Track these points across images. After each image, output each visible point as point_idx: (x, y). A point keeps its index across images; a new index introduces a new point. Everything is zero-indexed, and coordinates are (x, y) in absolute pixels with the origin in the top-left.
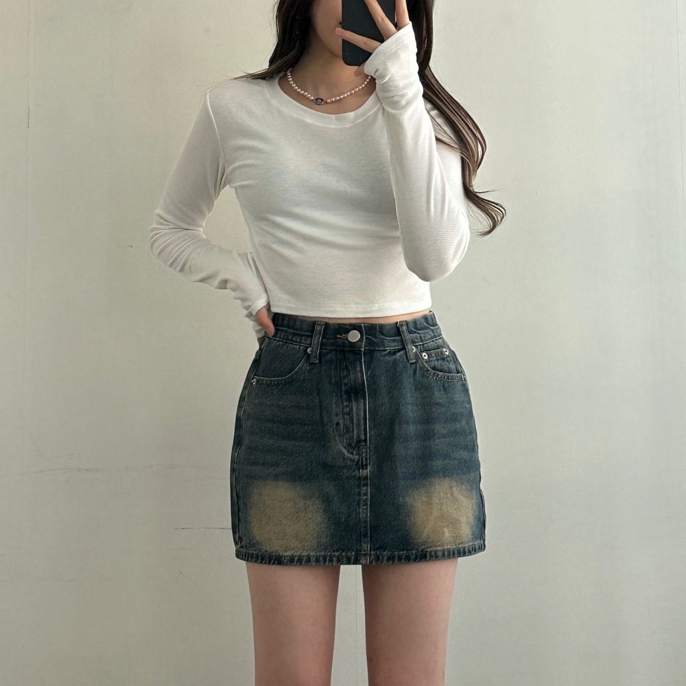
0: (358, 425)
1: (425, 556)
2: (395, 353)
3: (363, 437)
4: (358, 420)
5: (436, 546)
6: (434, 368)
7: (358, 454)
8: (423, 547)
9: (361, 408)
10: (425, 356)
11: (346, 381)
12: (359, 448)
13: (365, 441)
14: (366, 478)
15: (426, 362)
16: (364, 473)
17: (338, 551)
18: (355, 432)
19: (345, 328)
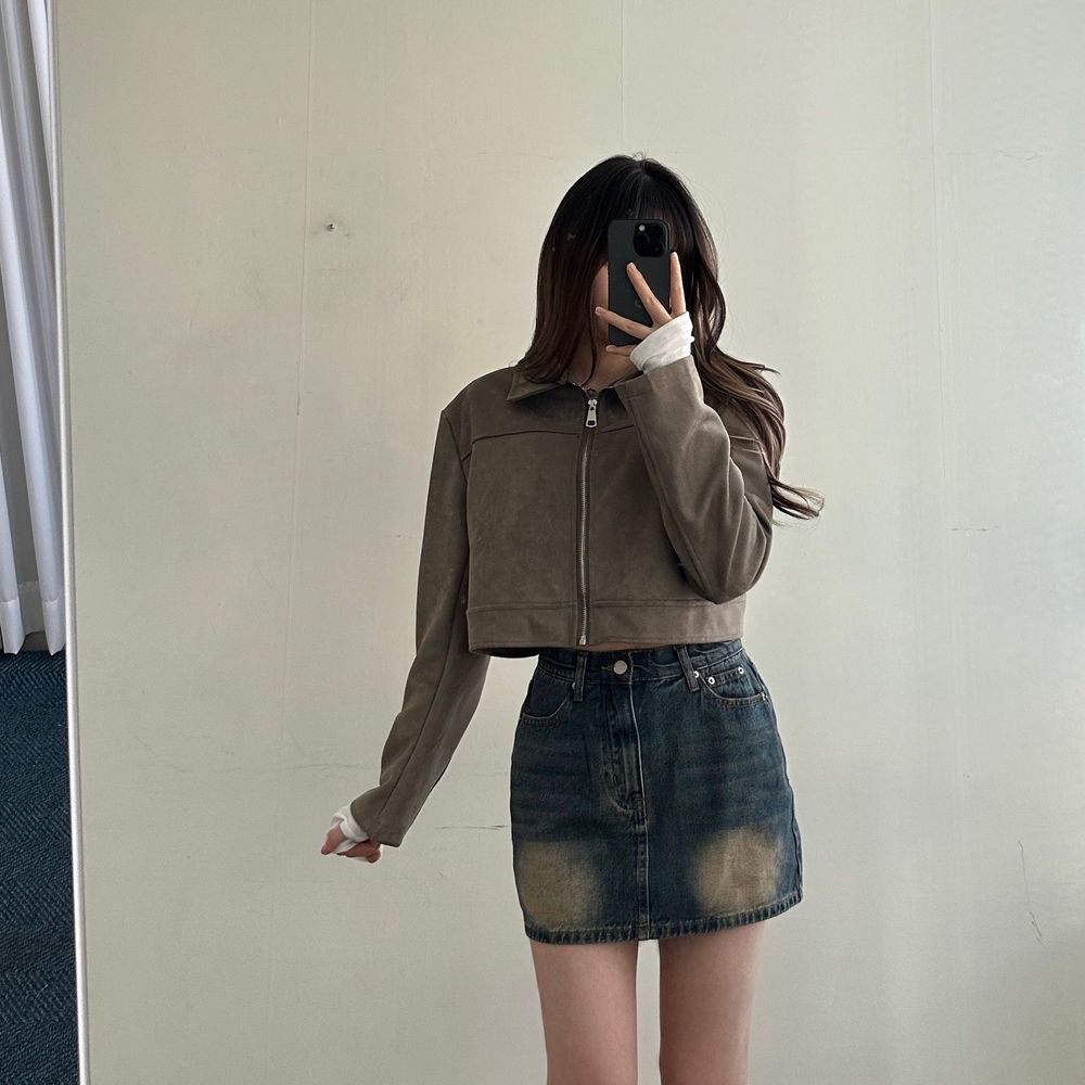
0: (630, 774)
1: (714, 925)
2: (672, 682)
3: (637, 789)
4: (630, 768)
5: (728, 912)
6: (724, 694)
7: (632, 808)
8: (711, 915)
9: (631, 754)
10: (712, 681)
11: (613, 723)
12: (633, 800)
13: (640, 792)
14: (644, 834)
15: (712, 688)
16: (643, 828)
17: (612, 925)
18: (627, 783)
19: (610, 658)
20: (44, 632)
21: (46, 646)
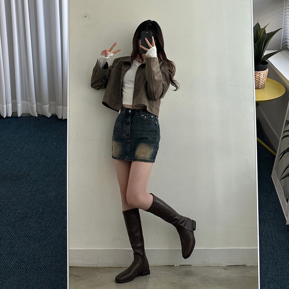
1: (136, 160)
2: (138, 116)
3: (129, 133)
4: (128, 130)
5: (139, 158)
6: (147, 120)
7: (128, 137)
8: (136, 158)
9: (129, 127)
14: (129, 142)
15: (145, 118)
16: (129, 141)
17: (122, 157)
18: (127, 132)
19: (128, 109)
20: (17, 112)
21: (17, 115)
